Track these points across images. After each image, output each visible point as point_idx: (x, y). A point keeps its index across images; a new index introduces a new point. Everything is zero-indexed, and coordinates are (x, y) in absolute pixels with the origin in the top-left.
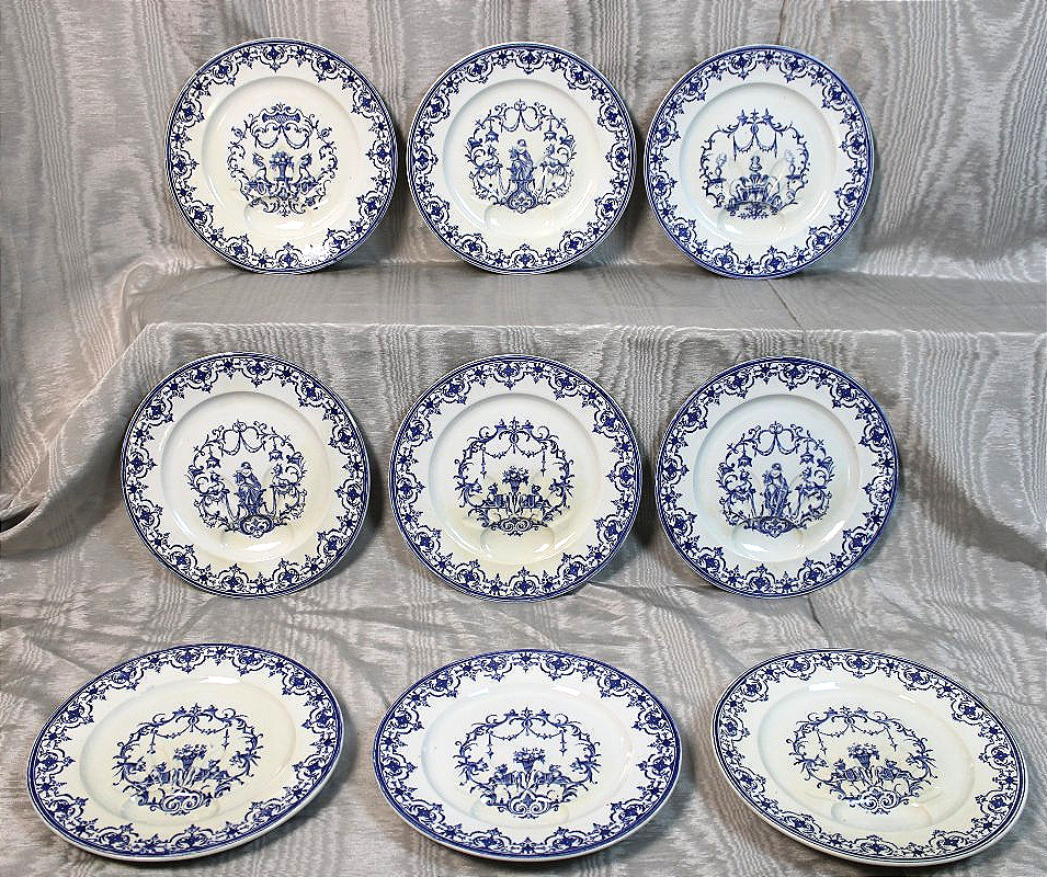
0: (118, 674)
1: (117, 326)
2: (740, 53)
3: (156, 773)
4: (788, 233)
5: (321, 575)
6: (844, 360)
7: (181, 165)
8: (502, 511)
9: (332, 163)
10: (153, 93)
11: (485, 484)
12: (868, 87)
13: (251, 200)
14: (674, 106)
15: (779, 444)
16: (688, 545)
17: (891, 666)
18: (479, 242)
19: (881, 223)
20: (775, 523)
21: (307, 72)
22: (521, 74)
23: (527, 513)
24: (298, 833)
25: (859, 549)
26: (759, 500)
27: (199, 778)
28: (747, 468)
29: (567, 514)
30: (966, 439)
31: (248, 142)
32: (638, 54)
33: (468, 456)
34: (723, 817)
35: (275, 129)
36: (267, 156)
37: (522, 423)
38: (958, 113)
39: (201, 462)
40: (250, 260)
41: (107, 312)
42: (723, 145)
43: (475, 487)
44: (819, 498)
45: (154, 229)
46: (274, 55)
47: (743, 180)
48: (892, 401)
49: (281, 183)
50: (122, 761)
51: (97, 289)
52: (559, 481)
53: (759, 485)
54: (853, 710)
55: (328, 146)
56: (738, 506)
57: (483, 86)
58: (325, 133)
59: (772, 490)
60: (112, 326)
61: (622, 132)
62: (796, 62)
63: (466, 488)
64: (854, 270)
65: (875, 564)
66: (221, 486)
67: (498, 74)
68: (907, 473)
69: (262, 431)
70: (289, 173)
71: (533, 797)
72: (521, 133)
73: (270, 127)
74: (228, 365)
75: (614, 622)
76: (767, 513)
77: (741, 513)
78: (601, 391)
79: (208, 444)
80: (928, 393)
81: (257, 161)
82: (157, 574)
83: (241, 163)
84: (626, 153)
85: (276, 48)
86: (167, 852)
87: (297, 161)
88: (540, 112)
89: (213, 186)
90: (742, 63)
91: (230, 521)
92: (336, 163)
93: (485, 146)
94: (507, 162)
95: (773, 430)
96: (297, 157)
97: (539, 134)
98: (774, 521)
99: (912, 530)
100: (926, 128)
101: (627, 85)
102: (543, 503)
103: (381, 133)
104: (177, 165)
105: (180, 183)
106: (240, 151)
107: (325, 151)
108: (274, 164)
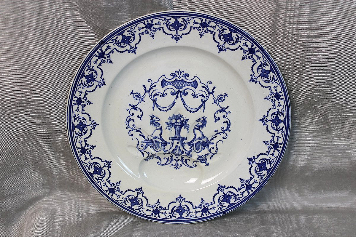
7: (82, 126)
9: (225, 125)
13: (146, 155)
21: (208, 43)
31: (147, 105)
35: (173, 94)
36: (164, 118)
40: (145, 211)
46: (177, 26)
49: (175, 142)
55: (223, 110)
58: (221, 99)
70: (184, 133)
73: (168, 92)
81: (154, 121)
83: (138, 123)
85: (180, 20)
87: (192, 123)
96: (192, 119)
103: (277, 102)
104: (78, 126)
105: (80, 142)
106: (138, 113)
107: (220, 115)
108: (170, 125)
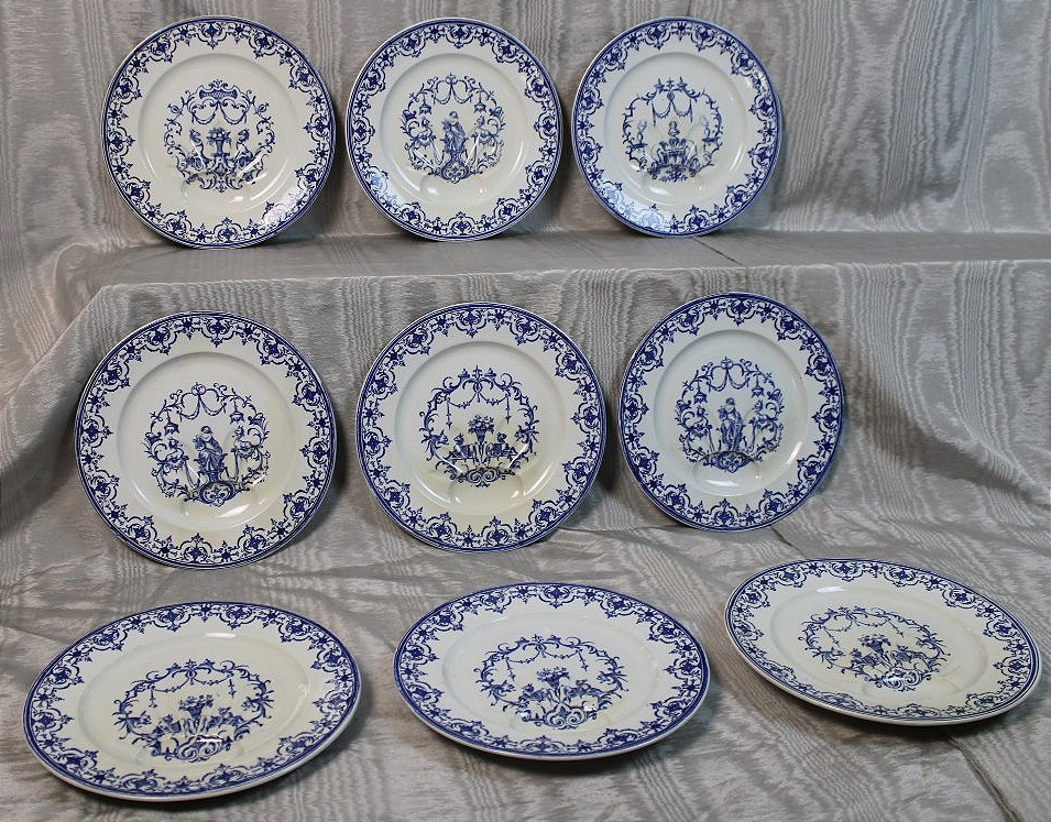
0: (99, 637)
1: (52, 306)
2: (655, 24)
3: (164, 724)
4: (708, 193)
5: (289, 539)
6: (786, 294)
7: (118, 142)
8: (469, 461)
9: (269, 138)
10: (90, 69)
11: (451, 436)
12: (772, 53)
13: (187, 176)
14: (597, 75)
15: (731, 380)
16: (654, 484)
17: (876, 568)
18: (417, 211)
19: (789, 182)
20: (732, 458)
21: (244, 48)
22: (452, 49)
23: (494, 462)
24: (333, 766)
25: (814, 477)
26: (716, 435)
27: (212, 724)
28: (703, 404)
29: (534, 461)
30: (901, 363)
31: (185, 119)
32: (562, 28)
33: (433, 407)
34: (759, 710)
35: (212, 106)
36: (204, 132)
37: (485, 371)
38: (853, 74)
39: (159, 427)
40: (189, 236)
41: (40, 293)
42: (643, 112)
43: (442, 439)
44: (771, 430)
45: (87, 209)
46: (212, 32)
47: (663, 144)
48: (831, 330)
49: (218, 158)
50: (124, 716)
51: (29, 270)
52: (525, 427)
53: (715, 421)
54: (851, 609)
55: (265, 121)
56: (697, 443)
57: (416, 60)
58: (262, 109)
59: (727, 425)
60: (46, 305)
61: (548, 102)
62: (706, 32)
63: (433, 441)
64: (767, 228)
65: (829, 493)
66: (180, 453)
67: (430, 49)
68: (850, 400)
69: (222, 394)
70: (226, 148)
71: (568, 709)
72: (453, 105)
73: (207, 103)
74: (187, 325)
75: (595, 560)
76: (724, 448)
77: (701, 449)
78: (561, 334)
79: (165, 409)
80: (864, 321)
81: (194, 136)
82: (112, 551)
83: (177, 139)
84: (553, 122)
85: (215, 26)
86: (202, 790)
87: (234, 136)
88: (470, 84)
89: (150, 163)
90: (657, 34)
91: (190, 489)
92: (273, 138)
93: (419, 118)
94: (440, 133)
95: (724, 365)
96: (234, 132)
97: (470, 106)
98: (732, 457)
99: (859, 457)
100: (826, 89)
101: (550, 59)
102: (510, 451)
103: (319, 106)
104: (113, 142)
105: (116, 160)
106: (177, 128)
107: (262, 126)
108: (212, 139)
